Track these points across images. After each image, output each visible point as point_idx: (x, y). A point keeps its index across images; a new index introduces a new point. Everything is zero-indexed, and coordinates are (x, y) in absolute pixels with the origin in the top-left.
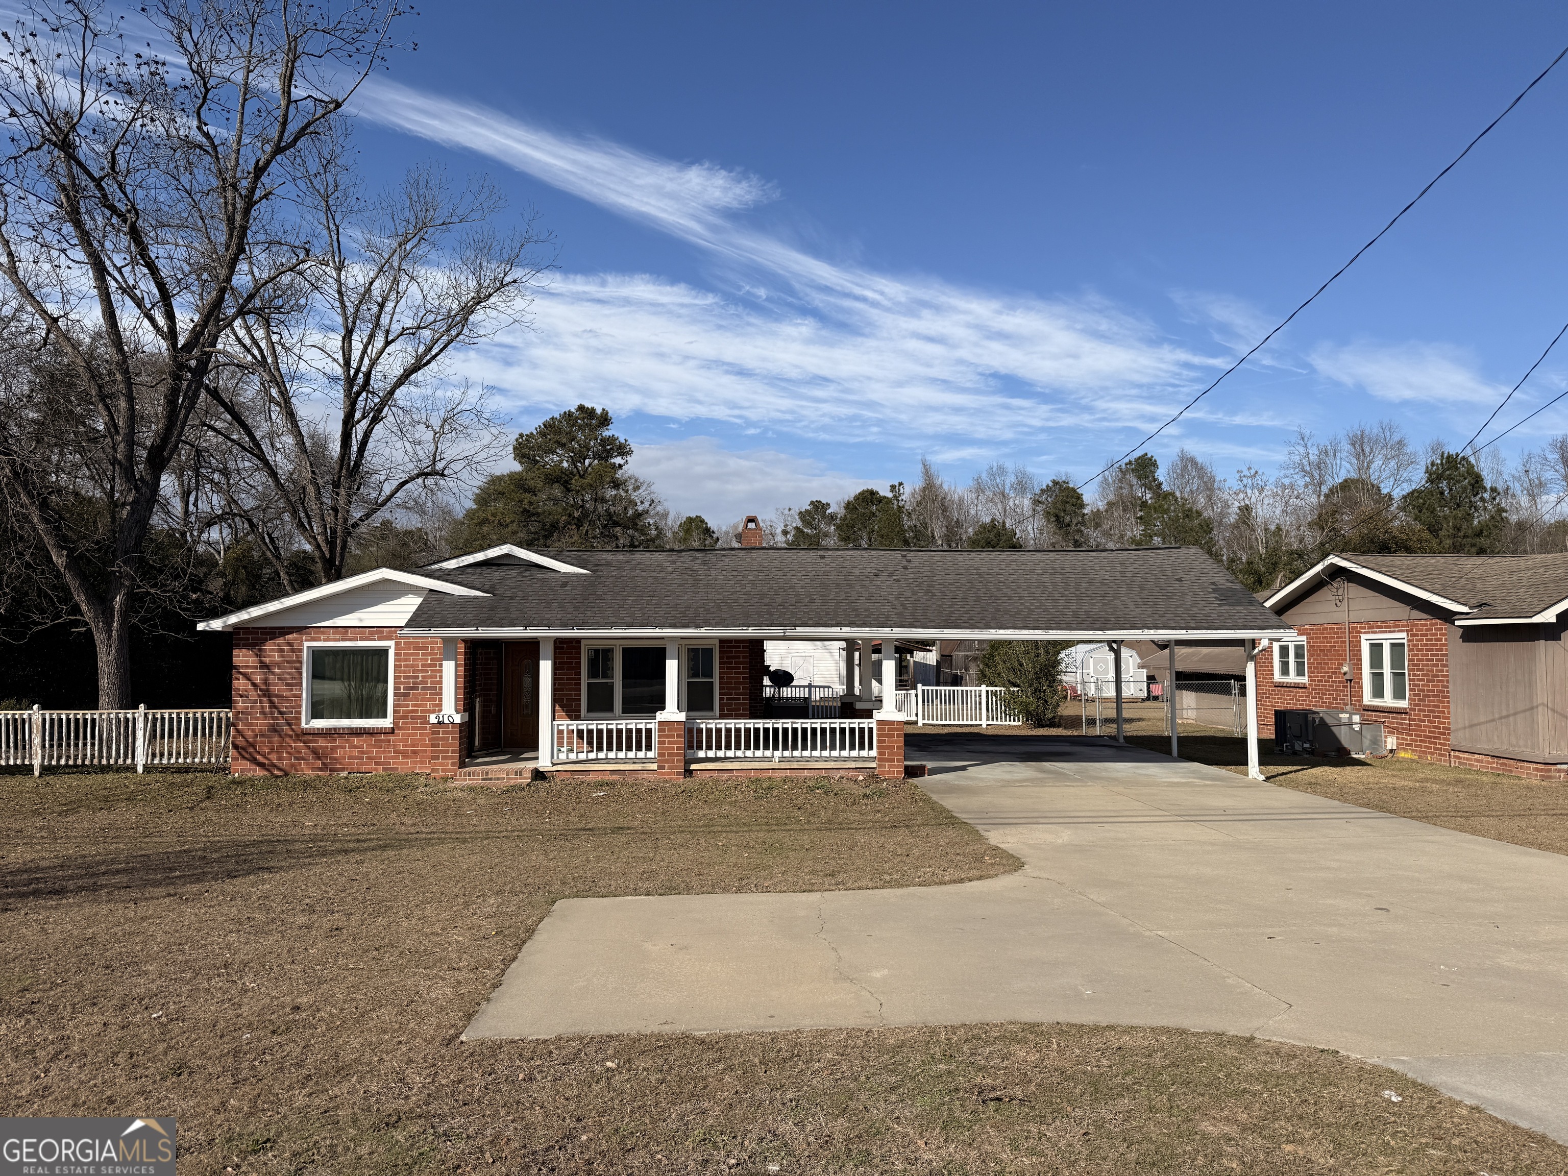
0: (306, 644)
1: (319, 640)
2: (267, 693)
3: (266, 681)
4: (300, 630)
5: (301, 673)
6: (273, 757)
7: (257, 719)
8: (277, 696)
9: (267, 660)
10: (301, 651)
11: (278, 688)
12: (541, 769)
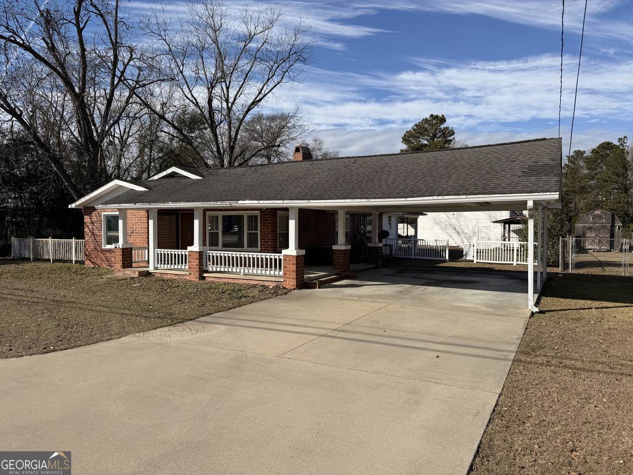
0: (103, 213)
1: (106, 211)
2: (93, 234)
3: (93, 229)
5: (102, 226)
6: (96, 260)
7: (91, 244)
8: (96, 235)
9: (93, 220)
10: (101, 216)
11: (96, 232)
12: (150, 271)
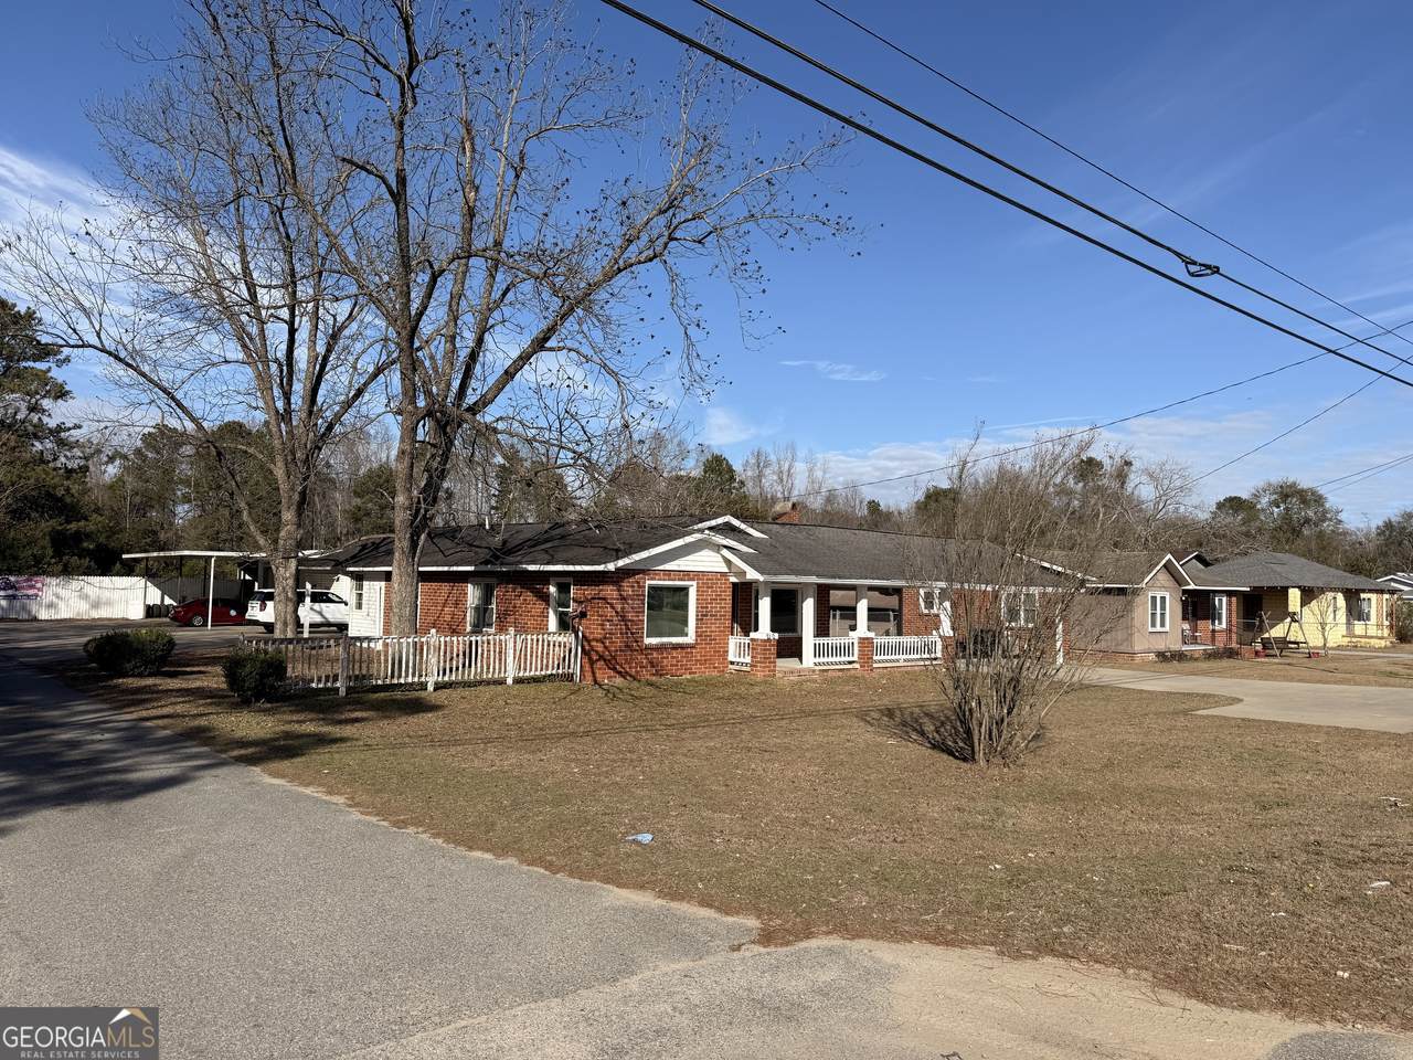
0: (648, 582)
1: (654, 579)
2: (624, 619)
3: (623, 608)
4: (643, 572)
5: (644, 604)
6: (627, 666)
8: (630, 621)
9: (625, 594)
10: (644, 587)
11: (630, 616)
